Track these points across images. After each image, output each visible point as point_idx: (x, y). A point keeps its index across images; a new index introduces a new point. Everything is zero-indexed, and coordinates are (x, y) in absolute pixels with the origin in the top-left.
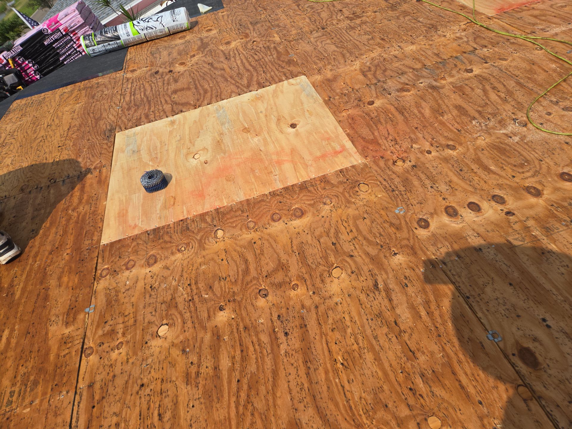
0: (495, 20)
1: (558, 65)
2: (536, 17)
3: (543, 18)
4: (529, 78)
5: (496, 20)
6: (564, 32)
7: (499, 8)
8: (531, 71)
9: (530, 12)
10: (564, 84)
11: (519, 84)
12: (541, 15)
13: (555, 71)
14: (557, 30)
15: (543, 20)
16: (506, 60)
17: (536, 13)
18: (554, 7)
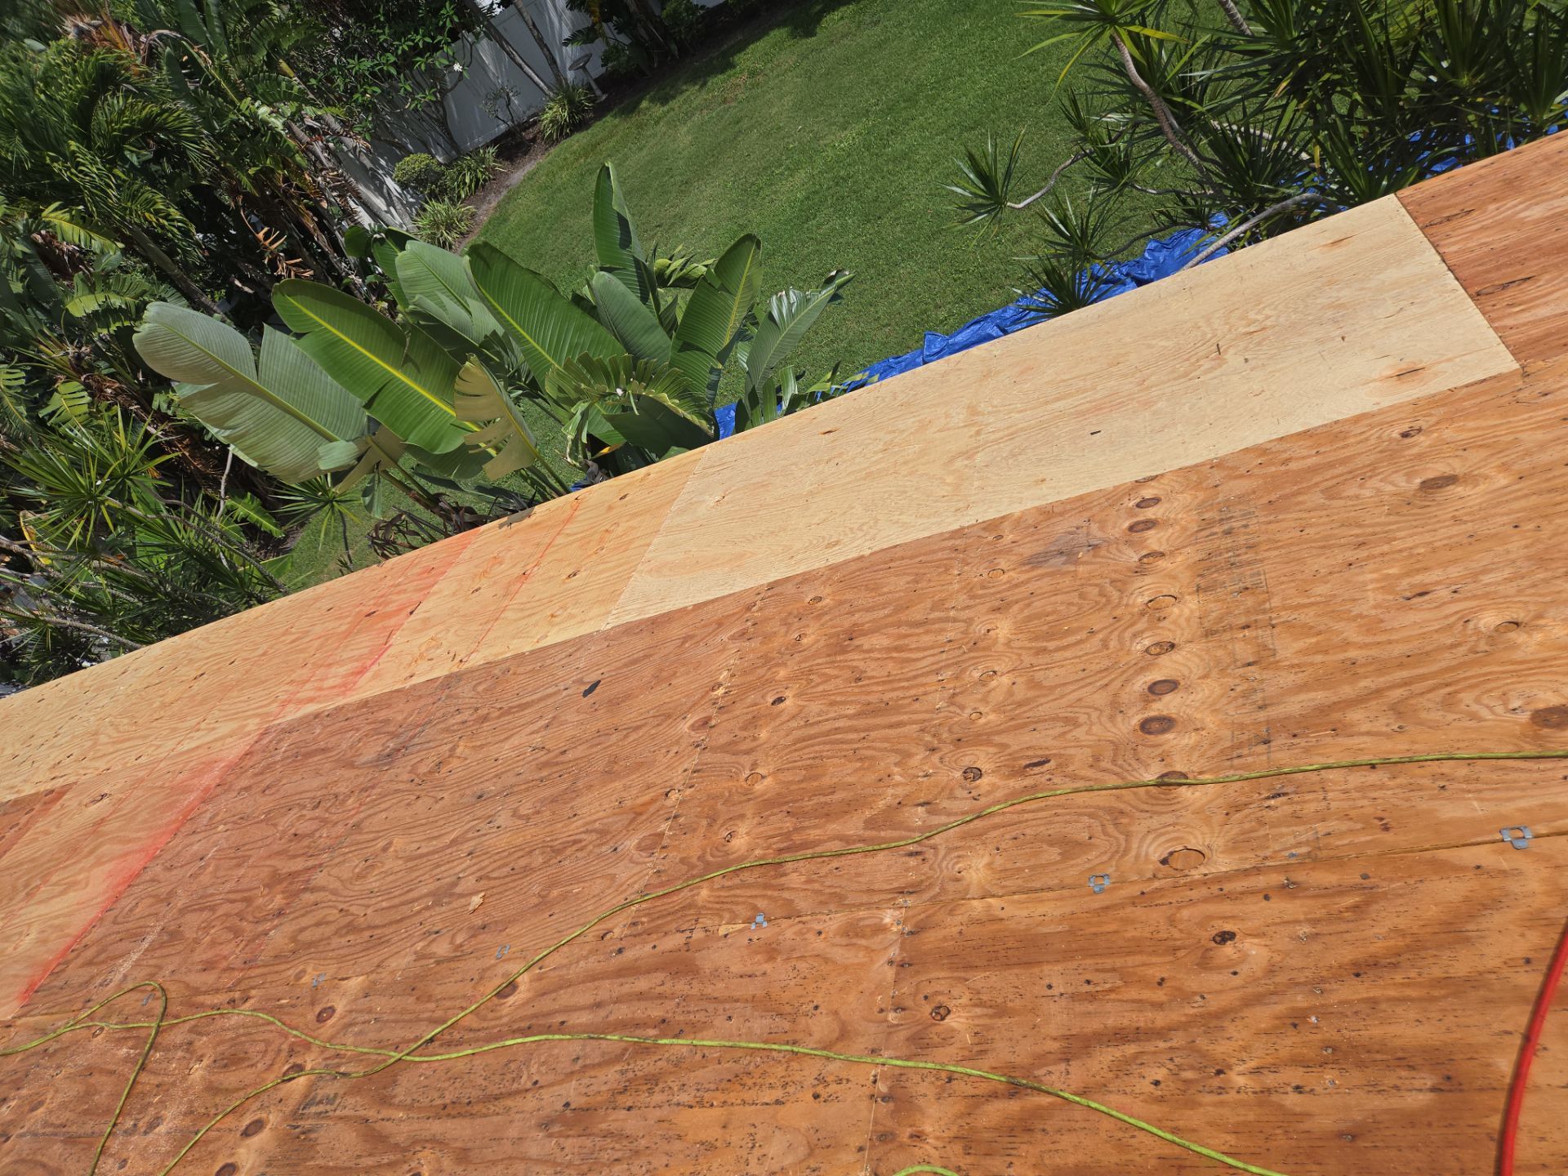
0: (19, 1022)
1: (130, 1043)
2: (90, 963)
3: (103, 956)
4: (86, 1112)
5: (24, 1020)
6: (137, 964)
7: (23, 989)
8: (89, 1093)
9: (80, 961)
10: (144, 1077)
11: (71, 1140)
12: (99, 954)
13: (127, 1060)
14: (125, 966)
15: (103, 962)
16: (41, 1103)
17: (89, 953)
18: (119, 920)
